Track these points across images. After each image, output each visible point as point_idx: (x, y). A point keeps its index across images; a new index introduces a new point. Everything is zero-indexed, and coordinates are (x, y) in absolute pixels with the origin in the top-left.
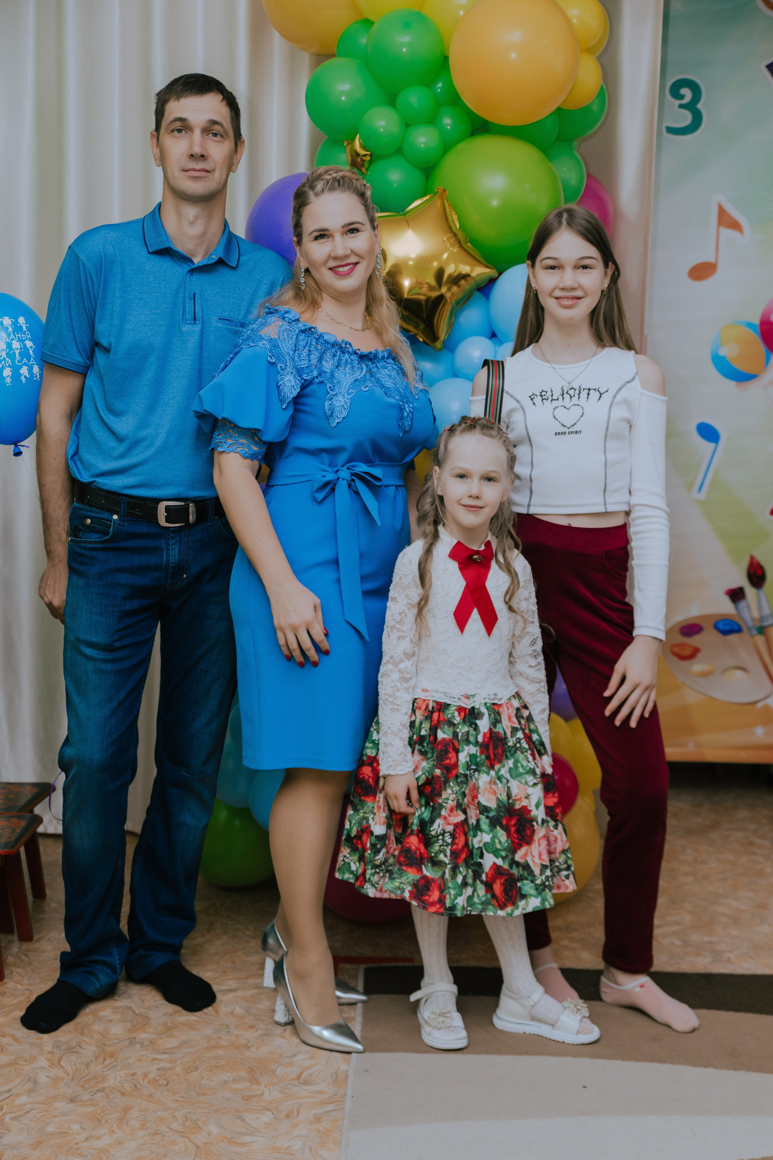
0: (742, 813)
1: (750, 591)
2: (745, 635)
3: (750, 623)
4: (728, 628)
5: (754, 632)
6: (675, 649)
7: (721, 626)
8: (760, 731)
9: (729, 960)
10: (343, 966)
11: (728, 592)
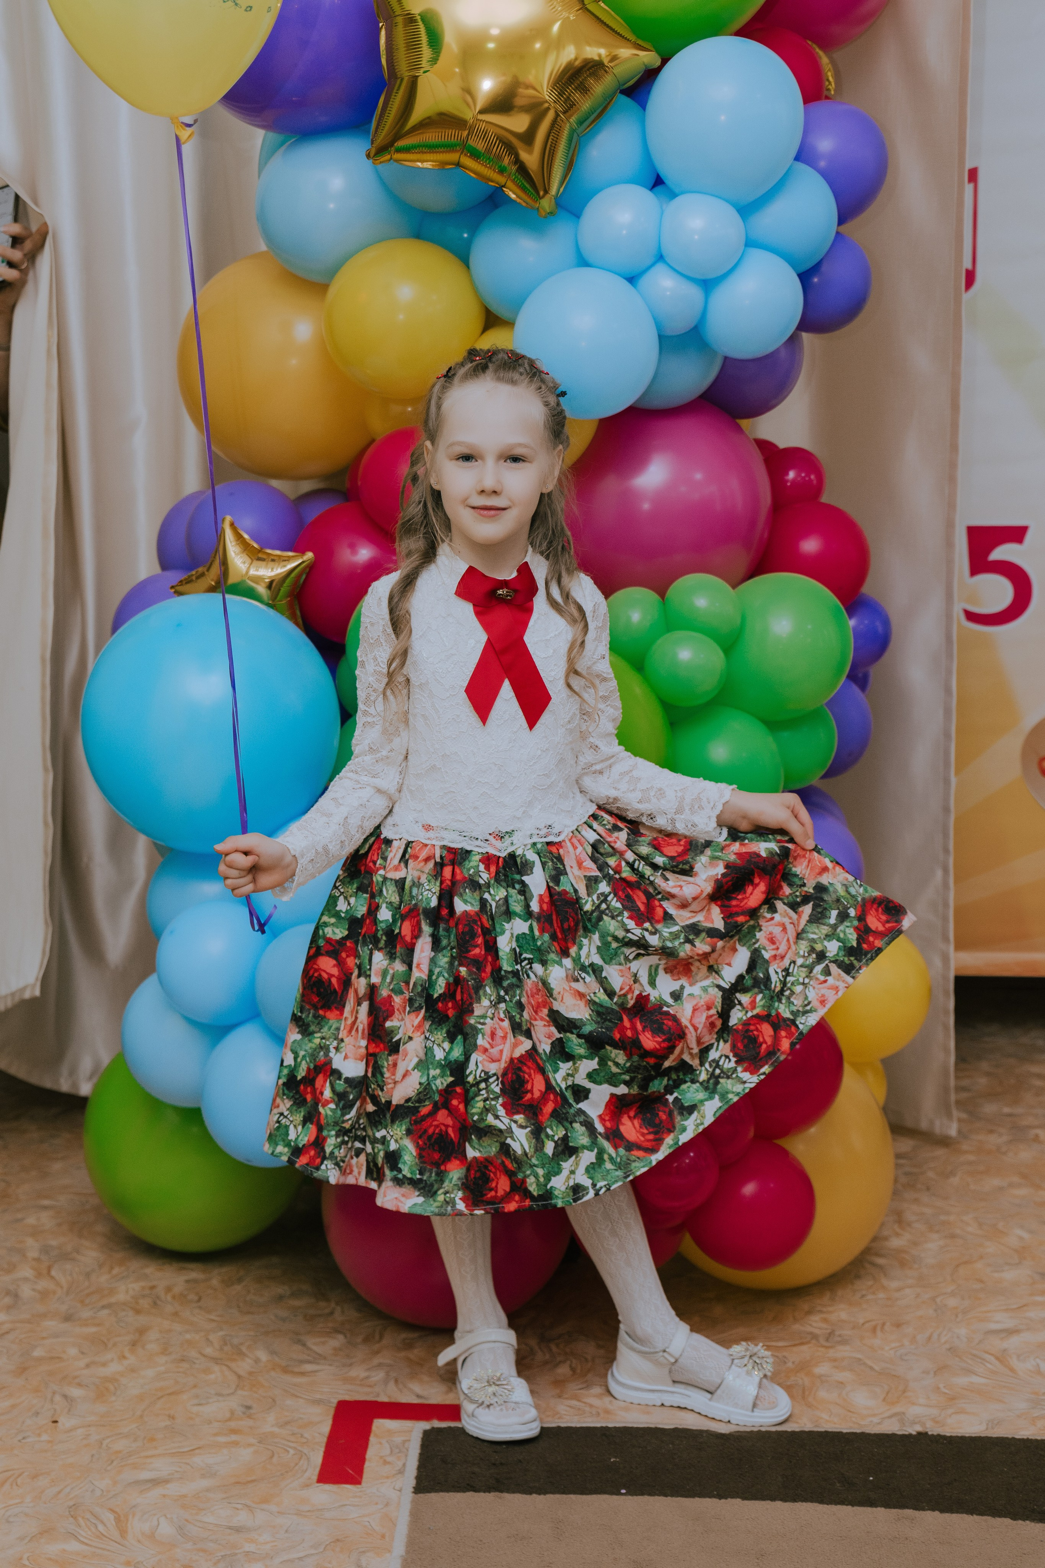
10: (381, 1425)
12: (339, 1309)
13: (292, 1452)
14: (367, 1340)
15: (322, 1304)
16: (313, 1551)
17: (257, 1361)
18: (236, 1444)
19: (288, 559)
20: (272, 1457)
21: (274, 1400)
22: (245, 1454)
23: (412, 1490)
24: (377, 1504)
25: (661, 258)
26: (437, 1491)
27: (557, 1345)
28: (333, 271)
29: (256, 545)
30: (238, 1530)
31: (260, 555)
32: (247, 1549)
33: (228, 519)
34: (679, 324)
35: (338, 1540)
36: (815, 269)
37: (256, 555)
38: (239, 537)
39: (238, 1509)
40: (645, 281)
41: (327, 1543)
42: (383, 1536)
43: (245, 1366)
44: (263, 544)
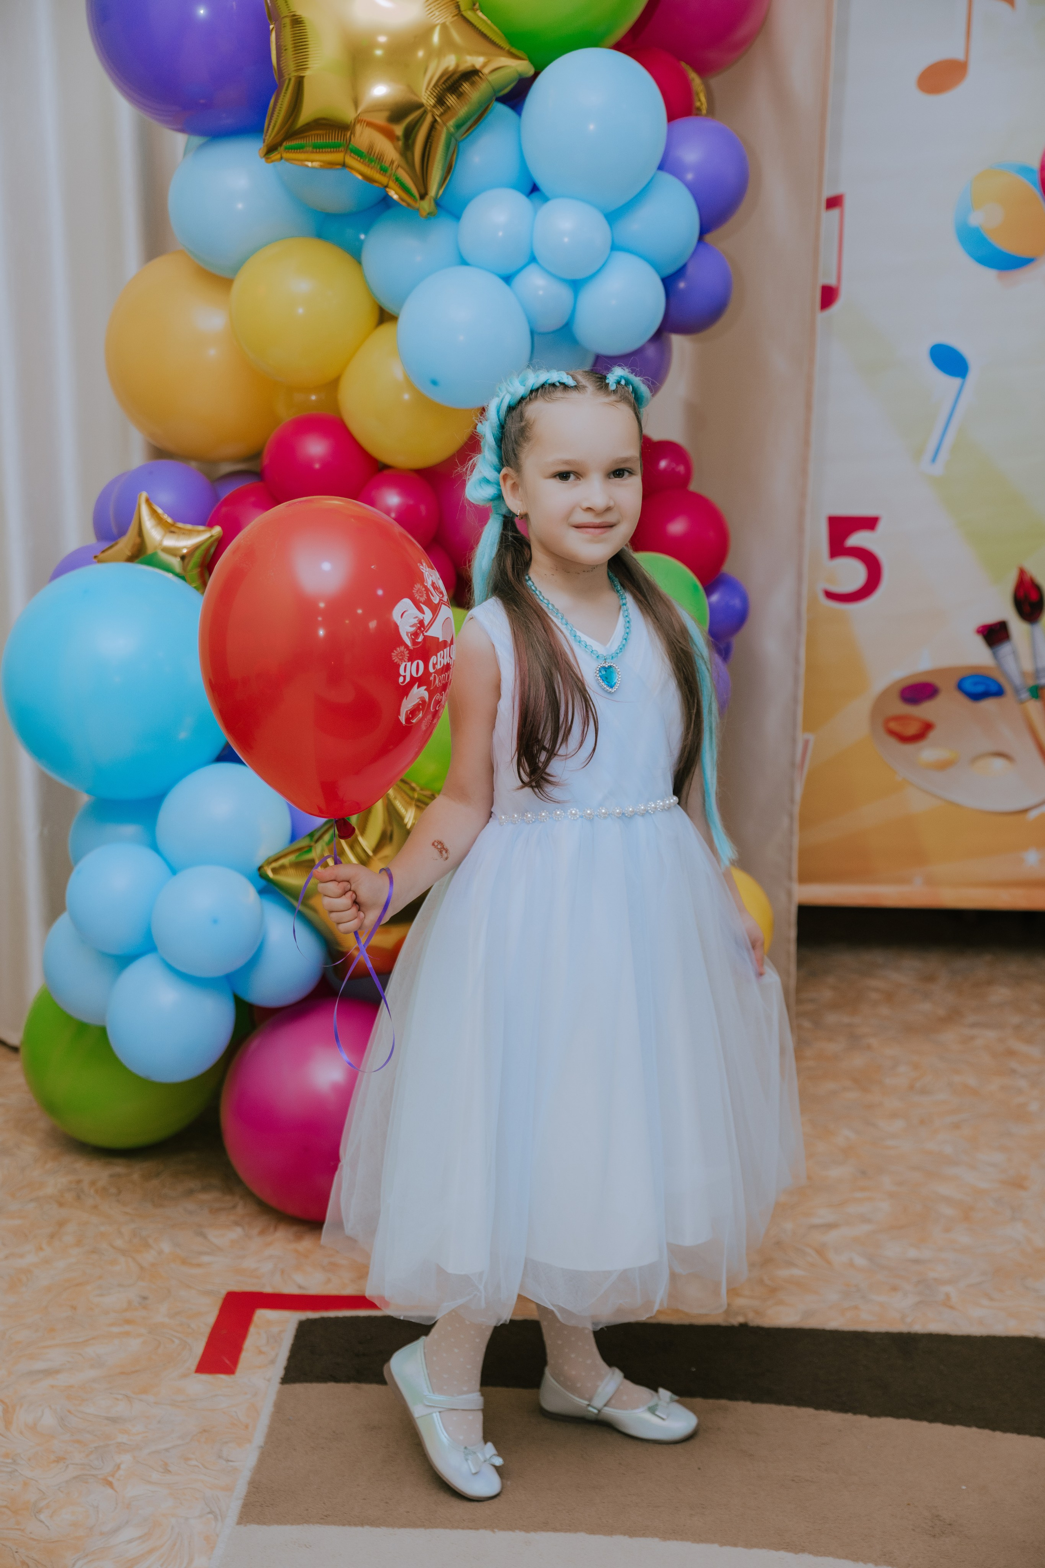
0: (1001, 993)
1: (1017, 627)
2: (1008, 699)
3: (1017, 680)
4: (980, 689)
5: (1025, 695)
6: (893, 725)
7: (968, 686)
8: (1032, 857)
10: (263, 1315)
11: (981, 629)
12: (242, 1203)
13: (177, 1341)
14: (262, 1233)
15: (228, 1198)
16: (180, 1442)
17: (161, 1252)
18: (127, 1334)
19: (199, 532)
20: (158, 1347)
21: (169, 1291)
22: (135, 1345)
23: (281, 1380)
24: (246, 1394)
25: (533, 259)
26: (301, 1382)
28: (237, 268)
29: (170, 520)
30: (114, 1420)
31: (173, 529)
32: (119, 1440)
33: (144, 495)
34: (552, 322)
35: (205, 1431)
36: (680, 273)
37: (170, 529)
38: (154, 512)
39: (117, 1399)
40: (518, 281)
41: (195, 1433)
42: (247, 1427)
43: (148, 1257)
44: (177, 518)
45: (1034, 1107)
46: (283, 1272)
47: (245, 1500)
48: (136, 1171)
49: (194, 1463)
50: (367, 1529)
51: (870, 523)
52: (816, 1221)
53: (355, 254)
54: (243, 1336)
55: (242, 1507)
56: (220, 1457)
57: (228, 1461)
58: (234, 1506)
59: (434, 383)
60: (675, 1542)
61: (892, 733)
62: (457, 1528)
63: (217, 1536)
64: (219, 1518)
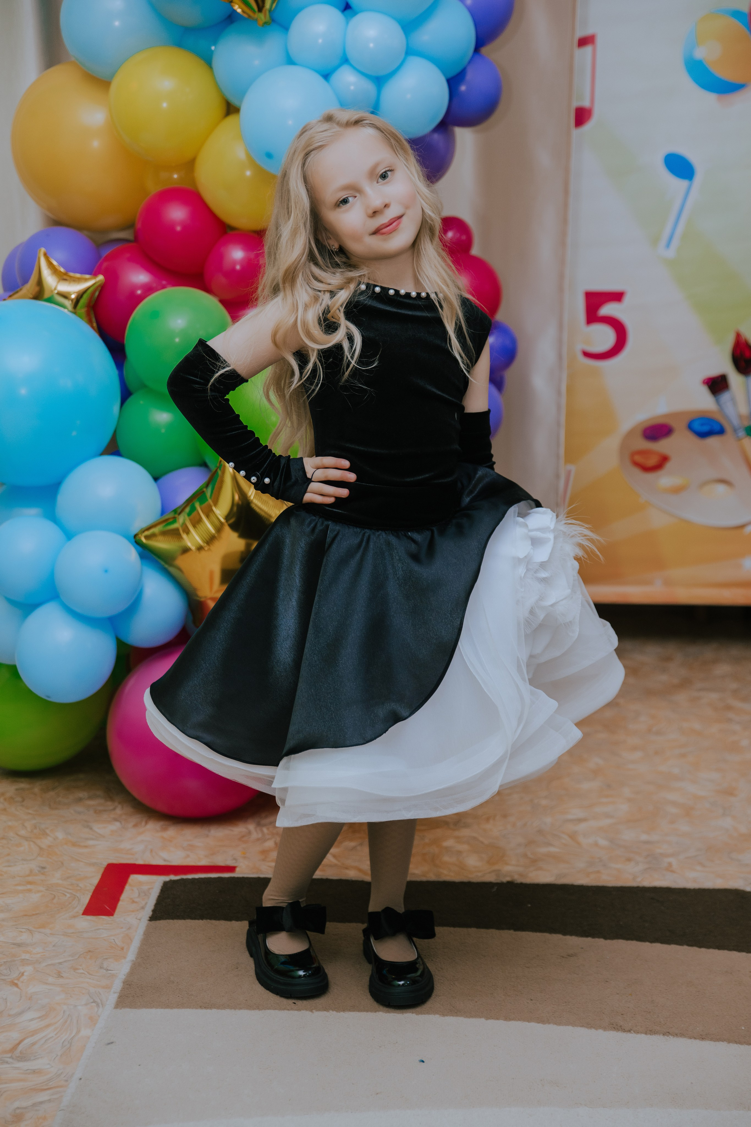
0: (723, 669)
1: (735, 379)
2: (728, 438)
3: (736, 422)
4: (705, 428)
5: (742, 433)
6: (638, 458)
7: (697, 426)
8: (748, 563)
9: (669, 868)
10: (134, 878)
11: (706, 381)
12: (120, 806)
13: (68, 895)
14: (135, 826)
15: (109, 803)
16: (70, 958)
17: (56, 838)
18: (30, 891)
19: (86, 280)
20: (53, 899)
21: (62, 863)
22: (35, 897)
23: (149, 919)
24: (122, 928)
25: (346, 60)
26: (166, 919)
27: (268, 829)
28: (114, 72)
29: (62, 270)
30: (19, 945)
31: (65, 277)
32: (23, 957)
33: (43, 250)
35: (89, 951)
37: (63, 277)
38: (50, 265)
39: (22, 932)
40: (334, 77)
41: (82, 953)
42: (122, 949)
43: (45, 842)
44: (68, 270)
45: (745, 743)
46: (151, 851)
47: (120, 993)
48: (37, 787)
49: (81, 971)
50: (214, 1011)
51: (617, 297)
52: (570, 817)
53: (208, 61)
54: (121, 891)
55: (118, 998)
56: (101, 968)
57: (108, 970)
58: (113, 998)
59: (269, 156)
60: (451, 1017)
61: (637, 464)
62: (284, 1009)
63: (99, 1016)
64: (101, 1005)
